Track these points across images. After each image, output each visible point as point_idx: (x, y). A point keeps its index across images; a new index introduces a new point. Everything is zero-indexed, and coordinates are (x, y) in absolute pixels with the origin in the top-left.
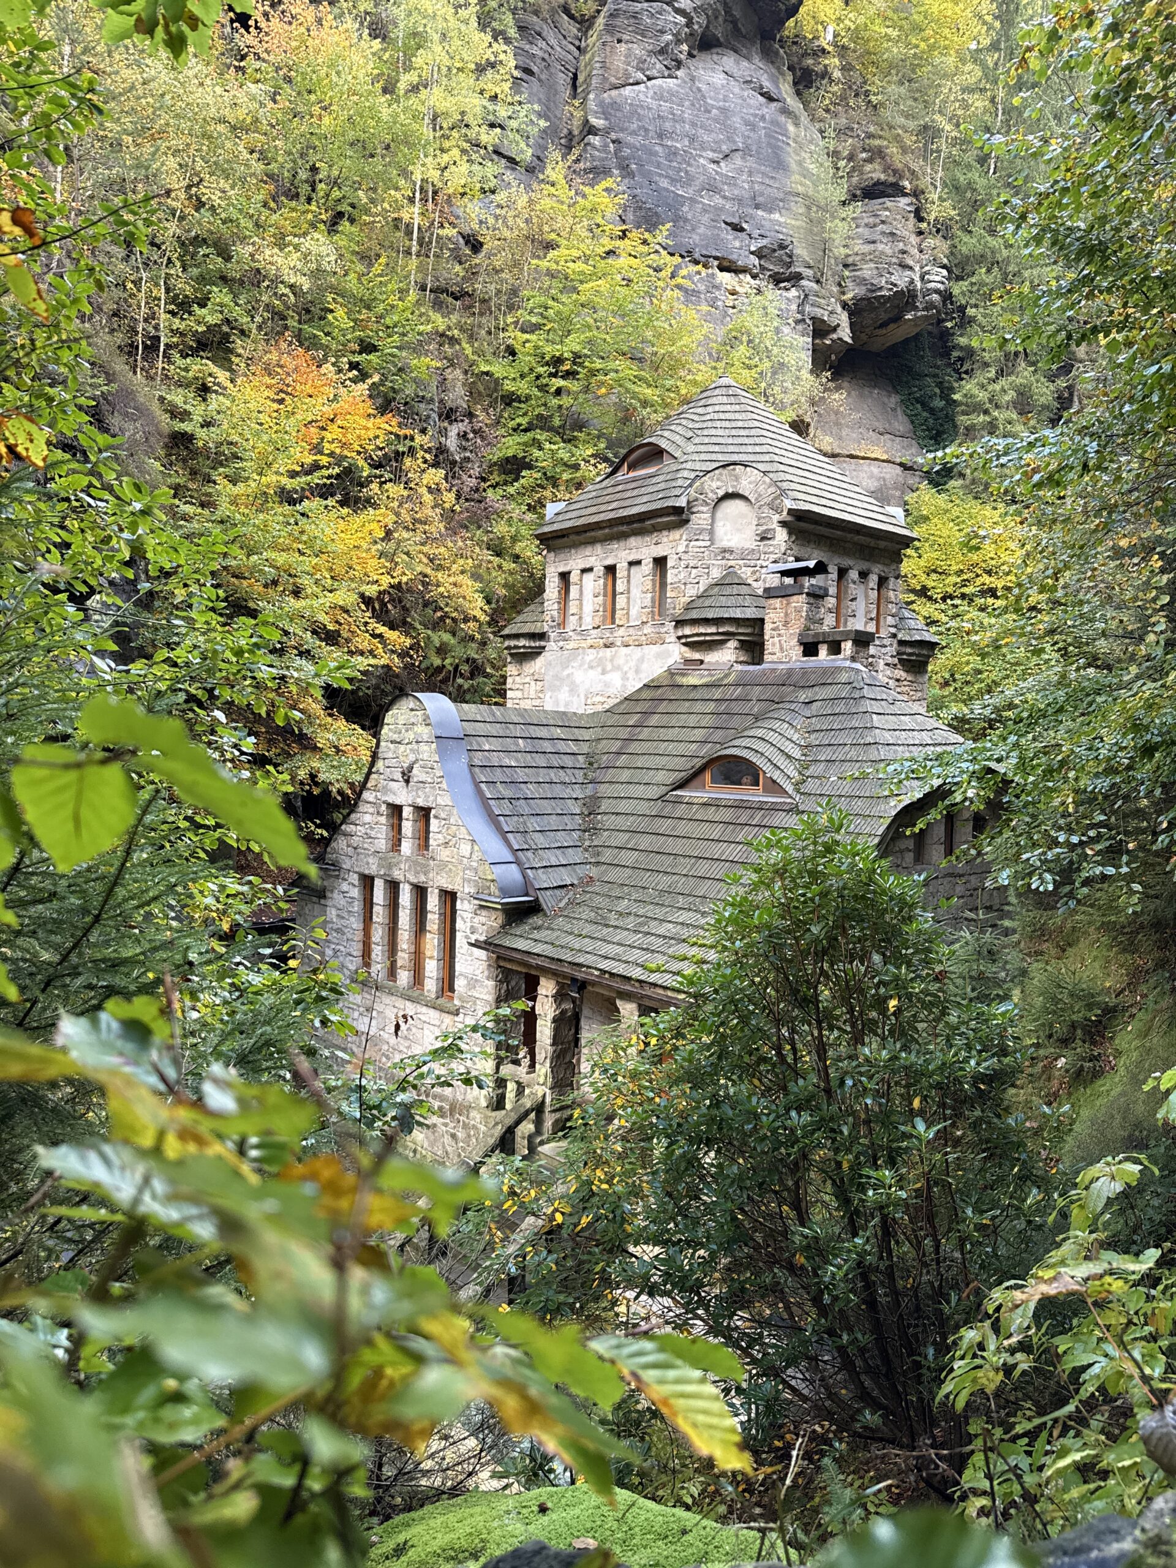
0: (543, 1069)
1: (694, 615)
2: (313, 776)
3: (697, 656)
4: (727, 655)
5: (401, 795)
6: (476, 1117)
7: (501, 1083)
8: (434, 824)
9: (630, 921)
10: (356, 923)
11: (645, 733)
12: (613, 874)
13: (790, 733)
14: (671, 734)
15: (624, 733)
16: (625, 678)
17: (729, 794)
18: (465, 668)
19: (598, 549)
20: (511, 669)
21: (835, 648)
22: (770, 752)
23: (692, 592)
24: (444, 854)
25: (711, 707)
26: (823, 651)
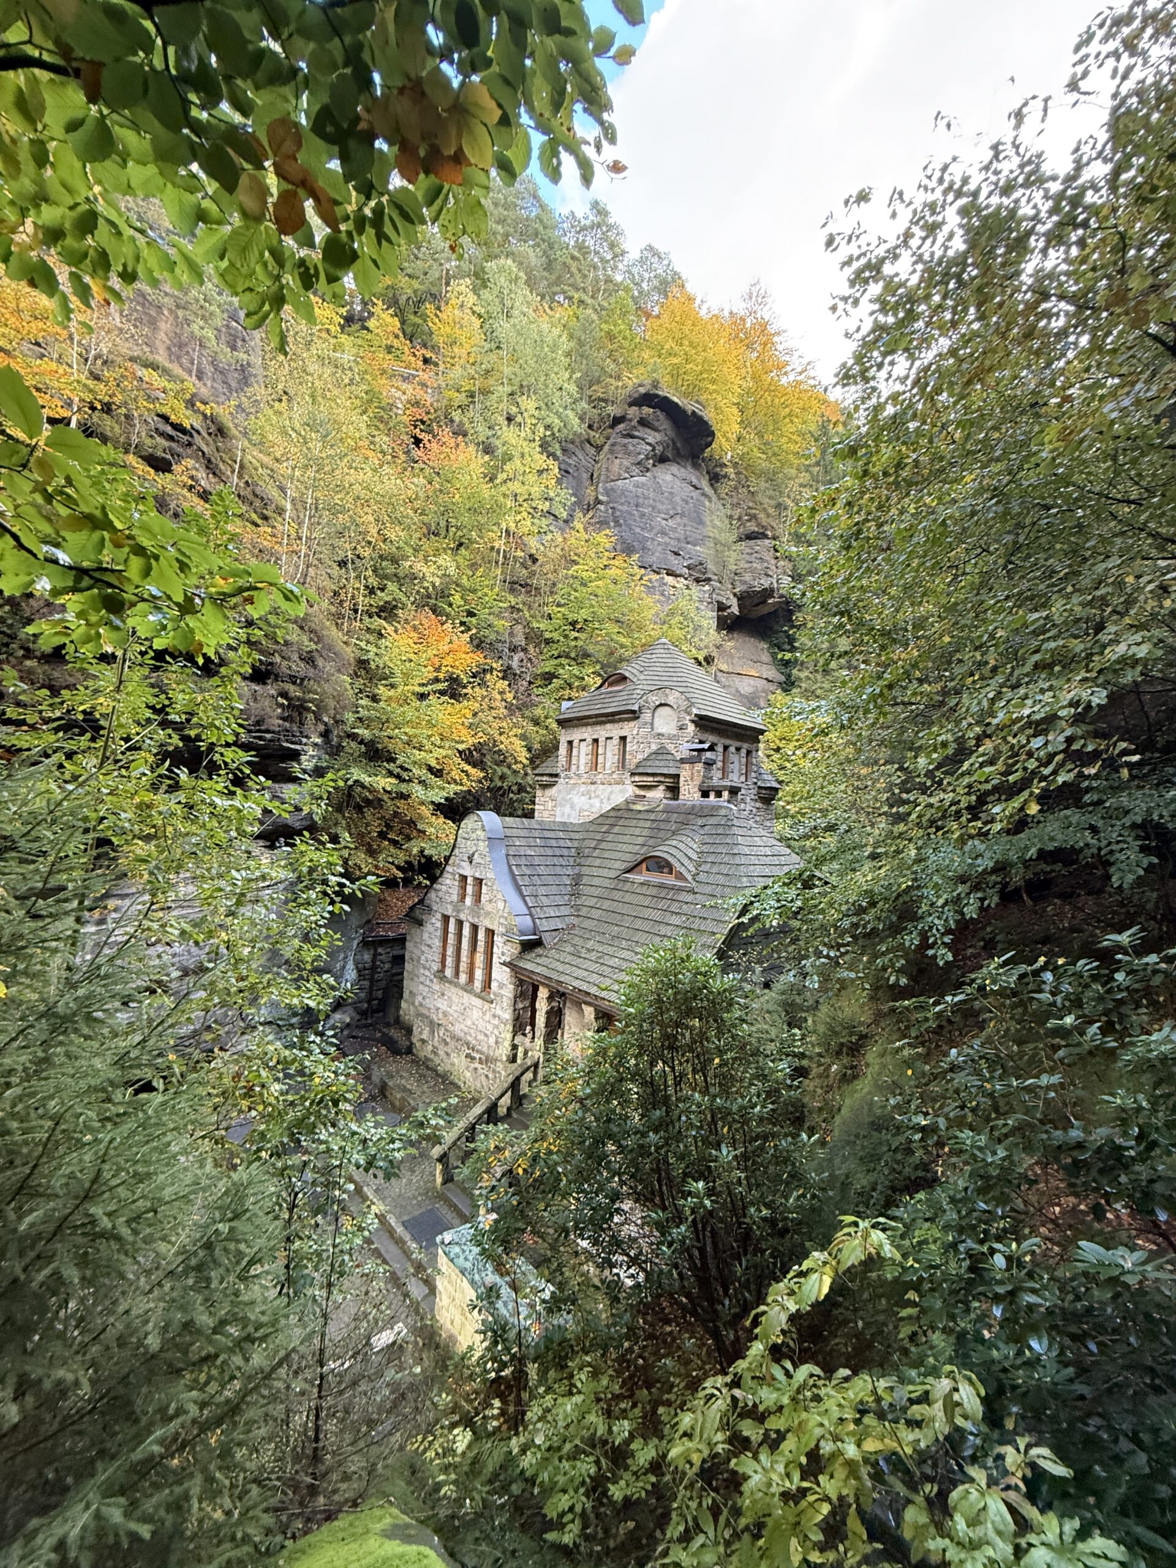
0: (539, 1042)
1: (641, 770)
2: (422, 852)
3: (642, 793)
4: (658, 794)
5: (467, 871)
6: (500, 1067)
7: (515, 1047)
8: (484, 889)
9: (593, 956)
10: (437, 943)
11: (610, 837)
12: (587, 924)
13: (692, 844)
14: (626, 839)
15: (599, 836)
16: (602, 802)
17: (655, 878)
18: (515, 788)
19: (589, 728)
20: (539, 793)
21: (719, 794)
22: (679, 855)
23: (640, 757)
24: (488, 907)
25: (648, 824)
26: (712, 795)
